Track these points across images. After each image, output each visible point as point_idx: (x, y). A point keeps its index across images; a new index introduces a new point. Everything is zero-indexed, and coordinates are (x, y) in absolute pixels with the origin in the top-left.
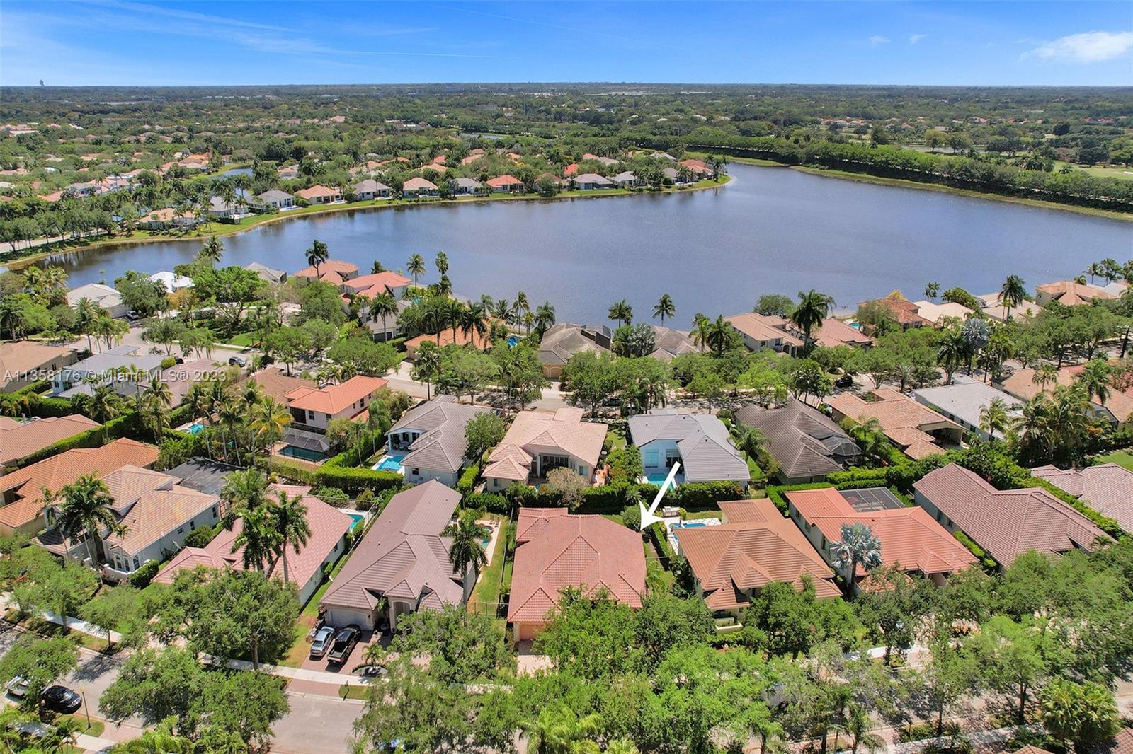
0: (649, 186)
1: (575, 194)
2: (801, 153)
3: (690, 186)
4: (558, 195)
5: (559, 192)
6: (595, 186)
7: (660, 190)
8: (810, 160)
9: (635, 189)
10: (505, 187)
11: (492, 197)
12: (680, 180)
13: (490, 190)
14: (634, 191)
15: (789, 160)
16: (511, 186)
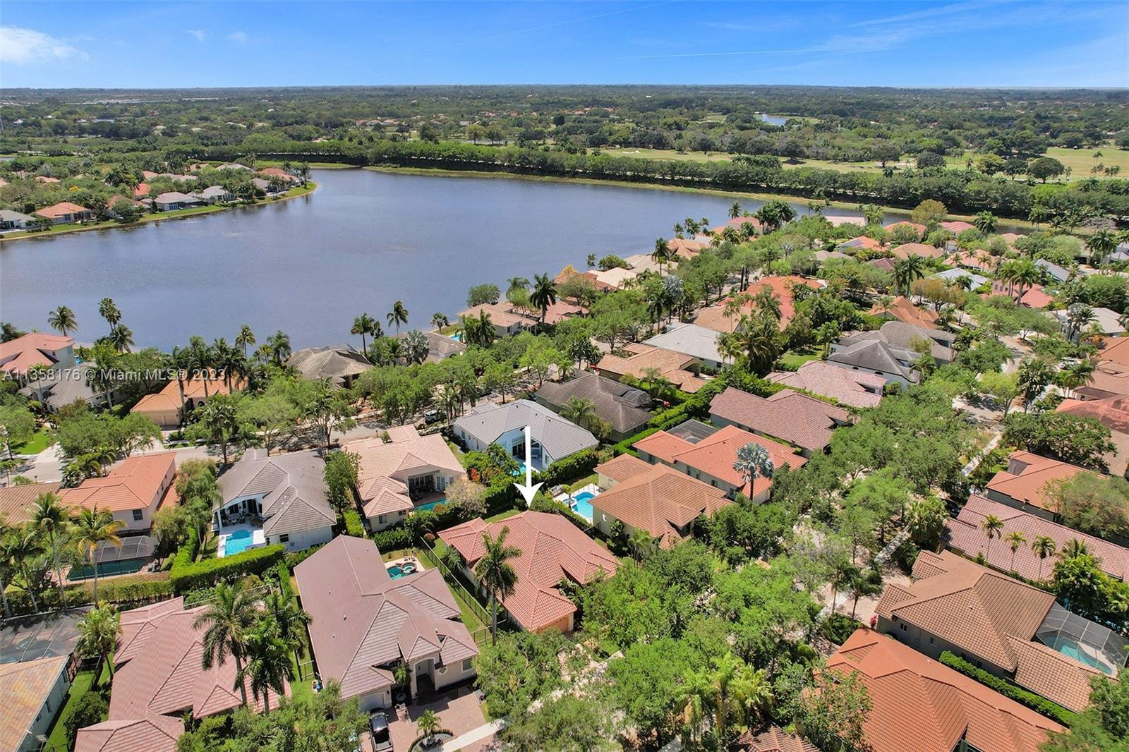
0: (241, 200)
1: (159, 216)
2: (369, 153)
3: (283, 195)
4: (141, 220)
5: (141, 216)
6: (182, 205)
7: (254, 202)
8: (379, 160)
9: (227, 204)
10: (67, 217)
11: (54, 230)
12: (270, 190)
13: (48, 223)
14: (227, 206)
15: (359, 162)
16: (75, 214)
